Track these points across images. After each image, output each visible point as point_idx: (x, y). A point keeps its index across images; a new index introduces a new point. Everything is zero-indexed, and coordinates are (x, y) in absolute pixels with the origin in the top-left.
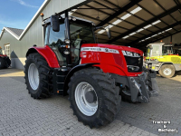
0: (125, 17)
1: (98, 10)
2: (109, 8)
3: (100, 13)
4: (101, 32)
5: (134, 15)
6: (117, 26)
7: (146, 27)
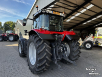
0: (82, 11)
1: (64, 7)
2: (71, 6)
3: (66, 10)
4: (68, 20)
5: (89, 10)
6: (78, 17)
7: (98, 17)
